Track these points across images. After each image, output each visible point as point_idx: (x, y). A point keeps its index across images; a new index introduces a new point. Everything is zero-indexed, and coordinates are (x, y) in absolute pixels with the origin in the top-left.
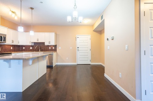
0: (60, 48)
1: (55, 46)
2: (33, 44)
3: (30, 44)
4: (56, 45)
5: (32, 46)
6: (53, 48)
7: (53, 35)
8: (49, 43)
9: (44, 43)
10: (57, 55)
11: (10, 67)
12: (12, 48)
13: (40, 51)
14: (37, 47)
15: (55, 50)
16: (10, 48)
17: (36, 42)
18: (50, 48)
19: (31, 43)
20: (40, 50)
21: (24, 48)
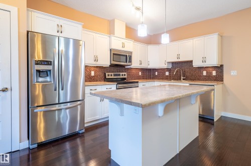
0: (234, 73)
1: (220, 69)
2: (170, 66)
3: (165, 66)
4: (222, 66)
5: (168, 70)
6: (214, 73)
7: (212, 41)
8: (204, 61)
9: (191, 62)
10: (225, 91)
11: (122, 114)
12: (140, 73)
13: (184, 79)
14: (177, 71)
15: (219, 78)
16: (139, 73)
17: (176, 60)
18: (205, 73)
19: (166, 63)
20: (182, 78)
21: (156, 73)
